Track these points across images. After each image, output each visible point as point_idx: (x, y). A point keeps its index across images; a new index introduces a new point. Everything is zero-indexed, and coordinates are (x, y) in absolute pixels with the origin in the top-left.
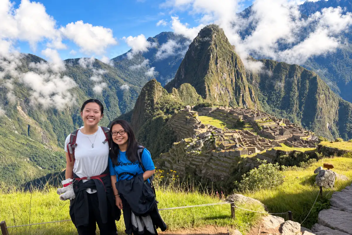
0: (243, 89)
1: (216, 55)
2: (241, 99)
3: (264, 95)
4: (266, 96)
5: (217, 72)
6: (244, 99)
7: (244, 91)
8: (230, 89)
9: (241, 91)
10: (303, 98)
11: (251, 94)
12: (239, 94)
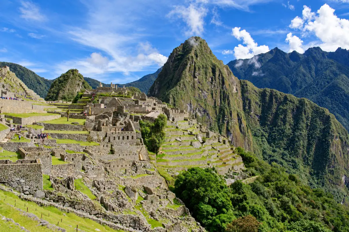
0: (229, 114)
1: (195, 65)
2: (225, 128)
3: (264, 131)
4: (266, 132)
5: (194, 87)
6: (229, 128)
7: (230, 117)
8: (211, 111)
9: (226, 117)
10: (312, 138)
11: (240, 123)
12: (223, 119)
